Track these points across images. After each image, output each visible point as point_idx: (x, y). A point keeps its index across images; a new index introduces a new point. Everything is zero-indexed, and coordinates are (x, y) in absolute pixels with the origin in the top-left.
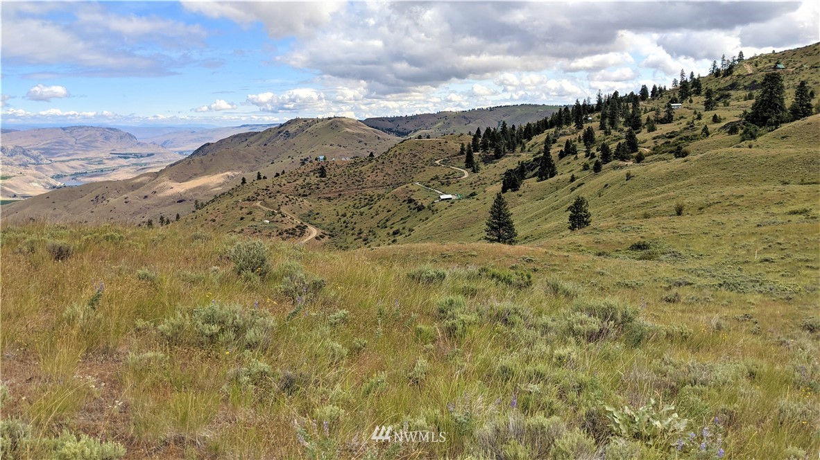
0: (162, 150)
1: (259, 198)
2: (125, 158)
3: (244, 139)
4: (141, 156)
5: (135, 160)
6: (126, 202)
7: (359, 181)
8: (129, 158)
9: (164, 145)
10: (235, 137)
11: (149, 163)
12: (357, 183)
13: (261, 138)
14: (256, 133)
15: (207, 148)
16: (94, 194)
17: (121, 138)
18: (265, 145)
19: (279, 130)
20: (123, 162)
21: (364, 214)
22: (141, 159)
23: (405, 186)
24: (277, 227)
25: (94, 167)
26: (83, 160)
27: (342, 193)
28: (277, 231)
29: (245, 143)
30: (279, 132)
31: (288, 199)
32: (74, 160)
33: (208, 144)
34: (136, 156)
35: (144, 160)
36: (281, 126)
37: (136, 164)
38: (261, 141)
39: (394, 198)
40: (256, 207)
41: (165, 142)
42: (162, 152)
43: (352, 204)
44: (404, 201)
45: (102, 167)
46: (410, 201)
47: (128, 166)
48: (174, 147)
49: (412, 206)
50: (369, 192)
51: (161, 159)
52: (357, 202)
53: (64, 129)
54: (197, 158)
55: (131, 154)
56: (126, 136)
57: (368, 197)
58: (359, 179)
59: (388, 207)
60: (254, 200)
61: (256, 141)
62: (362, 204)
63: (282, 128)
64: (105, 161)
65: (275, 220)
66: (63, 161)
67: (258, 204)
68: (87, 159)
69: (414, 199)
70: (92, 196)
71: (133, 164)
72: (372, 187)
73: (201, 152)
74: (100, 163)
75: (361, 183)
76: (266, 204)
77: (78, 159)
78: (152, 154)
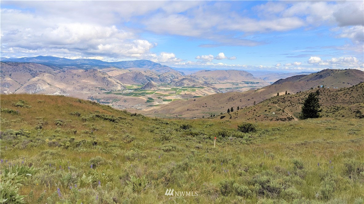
0: (263, 81)
1: (279, 102)
2: (247, 83)
3: (298, 78)
4: (254, 83)
5: (251, 84)
6: (240, 101)
7: (334, 99)
8: (249, 83)
9: (264, 79)
10: (295, 77)
11: (256, 87)
12: (333, 100)
13: (307, 78)
14: (305, 75)
15: (280, 81)
16: (229, 97)
17: (247, 75)
18: (308, 81)
19: (317, 74)
20: (246, 85)
21: (329, 116)
22: (254, 84)
23: (358, 104)
24: (277, 117)
25: (235, 86)
26: (231, 83)
27: (322, 104)
28: (276, 118)
29: (299, 80)
30: (317, 75)
31: (291, 104)
32: (227, 83)
33: (282, 79)
34: (252, 83)
35: (254, 85)
36: (318, 72)
37: (251, 86)
38: (306, 79)
39: (349, 109)
40: (274, 107)
41: (265, 78)
42: (263, 82)
43: (326, 110)
44: (354, 112)
45: (238, 86)
46: (358, 112)
47: (248, 87)
48: (268, 80)
49: (358, 115)
50: (338, 105)
51: (262, 85)
52: (329, 110)
53: (226, 71)
54: (274, 85)
55: (250, 82)
56: (249, 74)
57: (336, 108)
58: (335, 98)
59: (343, 114)
60: (275, 103)
61: (304, 79)
62: (331, 111)
63: (318, 74)
64: (239, 84)
65: (278, 113)
66: (224, 83)
67: (276, 105)
68: (232, 83)
69: (361, 111)
70: (228, 97)
71: (250, 86)
72: (341, 103)
73: (277, 82)
74: (237, 85)
75: (335, 100)
76: (279, 106)
77: (229, 83)
78: (258, 83)
